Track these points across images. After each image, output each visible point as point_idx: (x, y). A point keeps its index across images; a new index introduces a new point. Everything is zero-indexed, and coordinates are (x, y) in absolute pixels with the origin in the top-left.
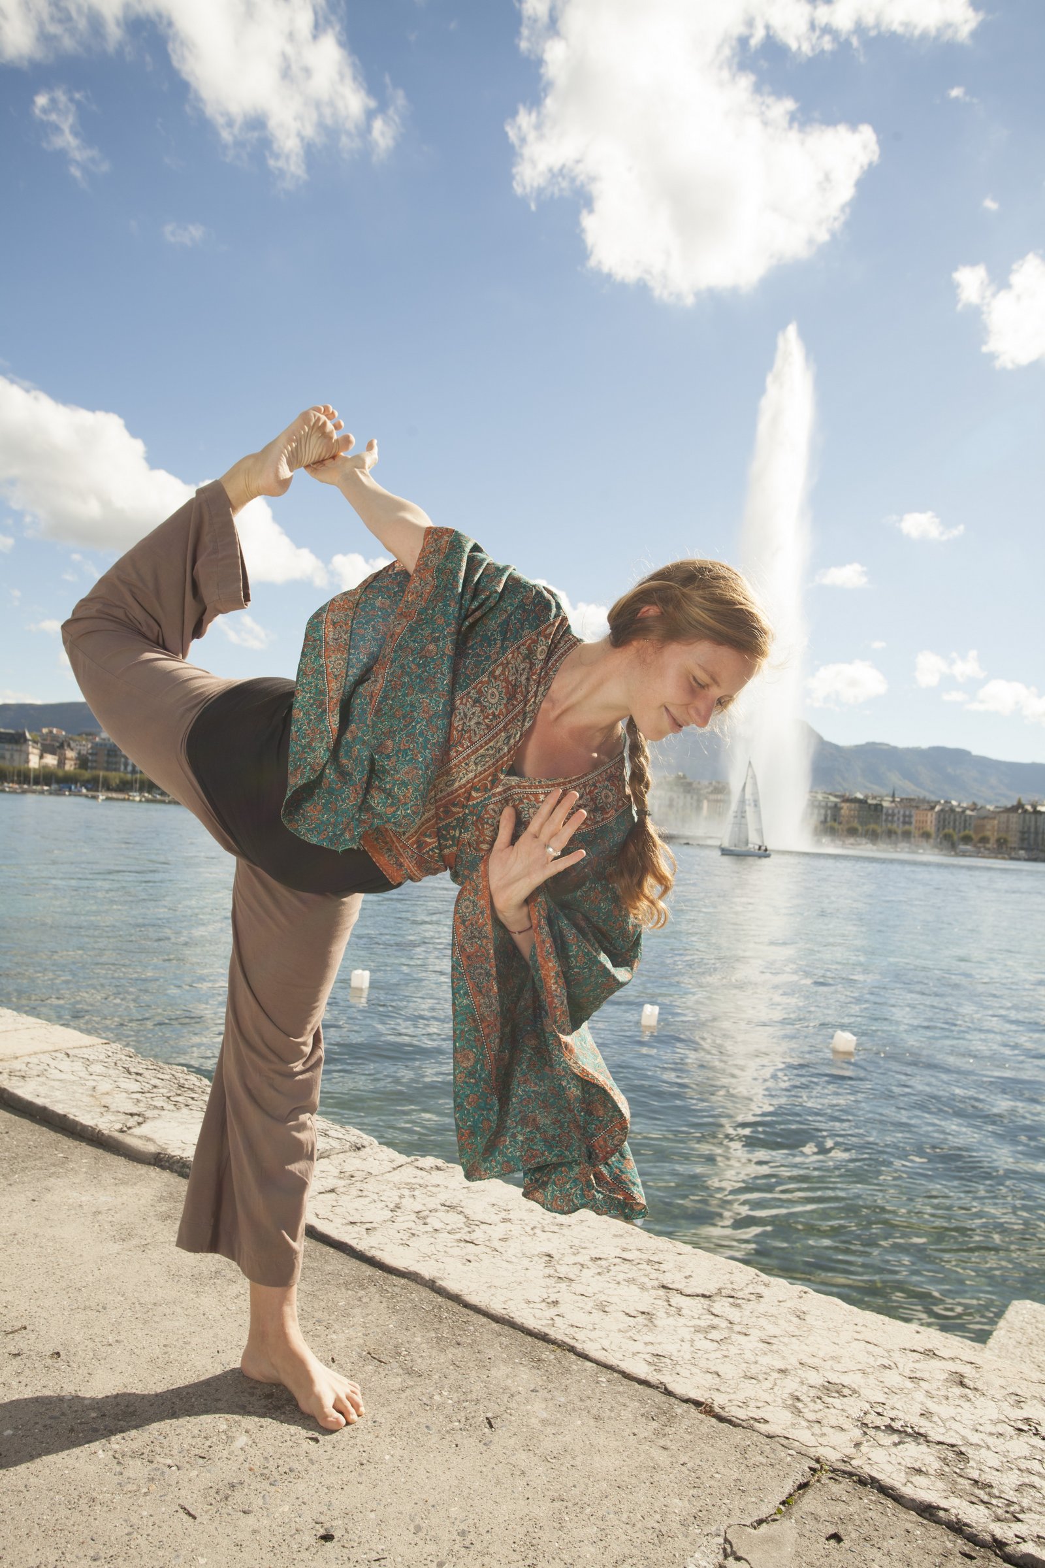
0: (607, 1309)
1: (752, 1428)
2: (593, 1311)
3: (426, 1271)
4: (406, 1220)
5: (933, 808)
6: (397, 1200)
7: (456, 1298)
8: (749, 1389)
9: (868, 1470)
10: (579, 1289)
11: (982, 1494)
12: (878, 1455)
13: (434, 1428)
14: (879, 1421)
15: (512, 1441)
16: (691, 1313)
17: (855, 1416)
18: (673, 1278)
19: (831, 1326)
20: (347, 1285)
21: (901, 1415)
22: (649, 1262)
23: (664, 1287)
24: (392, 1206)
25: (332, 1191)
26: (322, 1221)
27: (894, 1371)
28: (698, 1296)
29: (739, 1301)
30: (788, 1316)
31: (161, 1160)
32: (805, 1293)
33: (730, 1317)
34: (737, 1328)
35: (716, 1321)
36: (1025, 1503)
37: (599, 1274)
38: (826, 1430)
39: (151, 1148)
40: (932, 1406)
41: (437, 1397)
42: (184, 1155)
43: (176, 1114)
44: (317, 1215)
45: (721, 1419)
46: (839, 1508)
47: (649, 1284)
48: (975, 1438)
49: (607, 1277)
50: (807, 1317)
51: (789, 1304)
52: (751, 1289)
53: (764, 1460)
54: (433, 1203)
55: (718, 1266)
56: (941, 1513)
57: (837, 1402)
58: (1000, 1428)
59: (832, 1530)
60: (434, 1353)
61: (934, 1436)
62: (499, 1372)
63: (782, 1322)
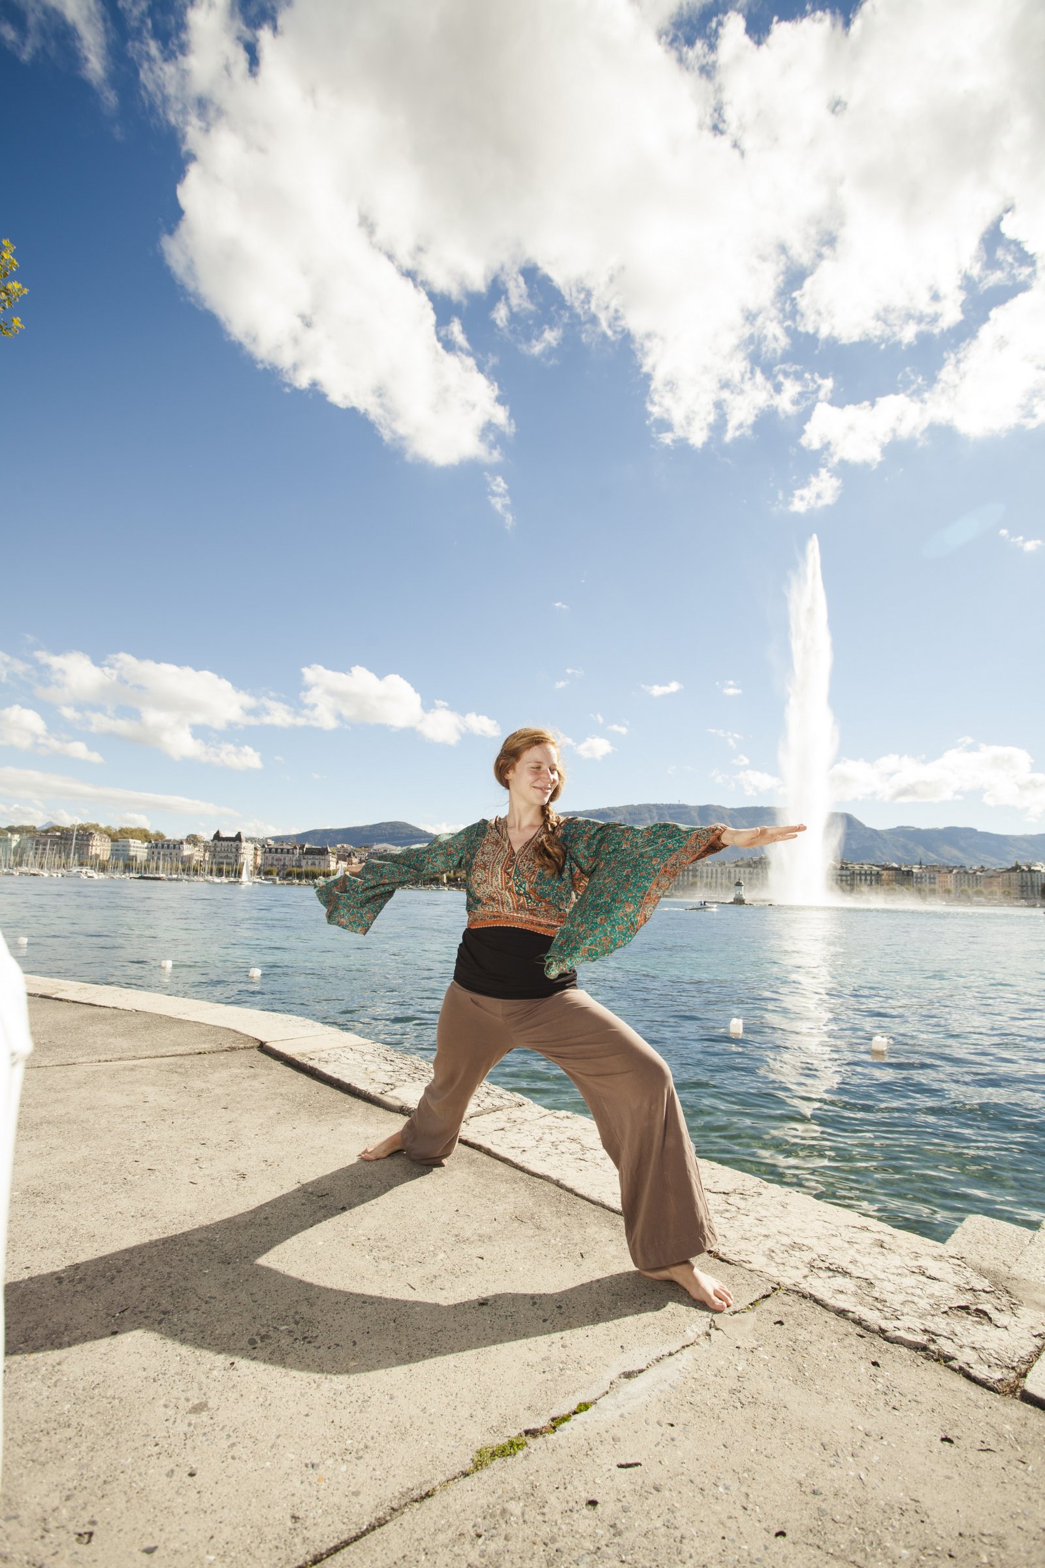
1: (741, 1266)
3: (554, 1175)
4: (545, 1147)
6: (541, 1135)
7: (570, 1191)
8: (743, 1245)
9: (809, 1290)
11: (879, 1306)
12: (817, 1283)
13: (549, 1257)
14: (822, 1265)
15: (594, 1265)
17: (807, 1261)
19: (802, 1211)
20: (506, 1181)
21: (837, 1262)
25: (503, 1129)
27: (839, 1238)
29: (746, 1197)
30: (777, 1205)
31: (397, 1108)
34: (742, 1211)
35: (729, 1207)
36: (905, 1311)
38: (786, 1268)
39: (398, 1103)
40: (858, 1257)
41: (553, 1241)
43: (410, 1083)
45: (722, 1260)
46: (786, 1309)
48: (882, 1276)
50: (789, 1206)
52: (755, 1190)
53: (744, 1282)
54: (562, 1137)
55: (737, 1177)
56: (850, 1314)
57: (797, 1254)
58: (900, 1271)
59: (778, 1319)
60: (554, 1218)
61: (855, 1273)
62: (591, 1230)
63: (771, 1209)
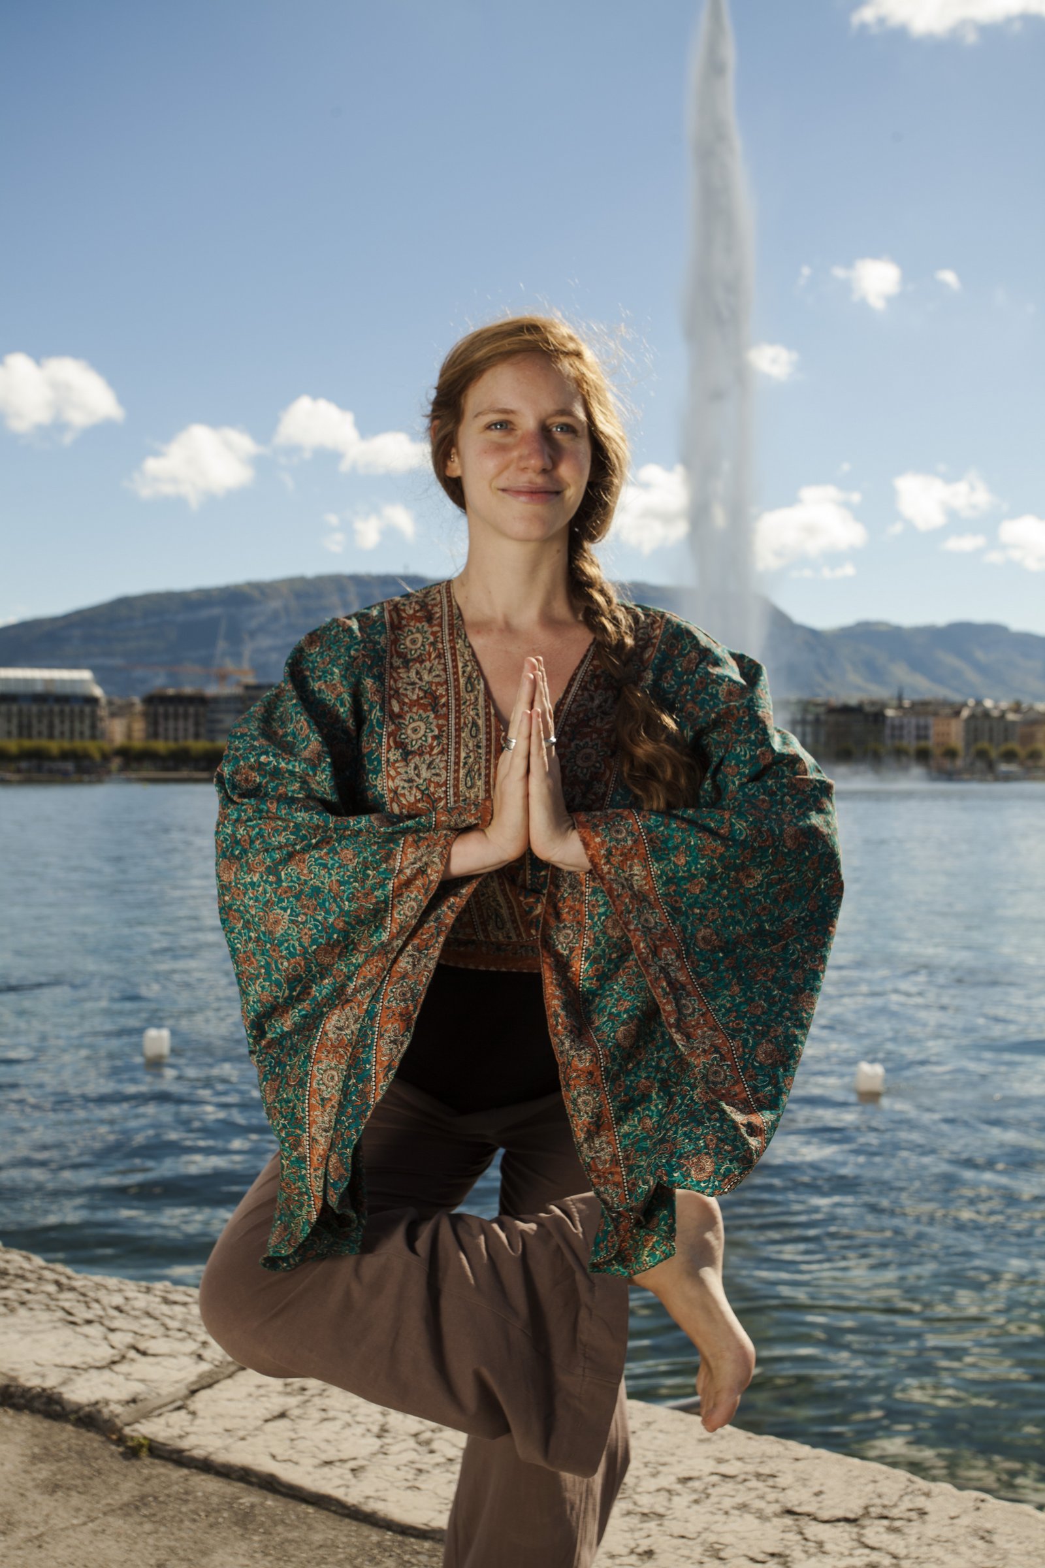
0: (722, 1554)
2: (706, 1559)
5: (957, 713)
10: (677, 1528)
16: (836, 1549)
18: (798, 1498)
19: (1030, 1548)
22: (758, 1476)
23: (790, 1512)
24: (375, 1429)
25: (282, 1415)
26: (284, 1465)
28: (839, 1520)
29: (897, 1524)
30: (970, 1539)
31: (11, 1396)
32: (983, 1501)
33: (892, 1549)
37: (696, 1502)
42: (48, 1384)
43: (11, 1320)
44: (274, 1457)
47: (770, 1509)
49: (707, 1505)
50: (995, 1538)
51: (965, 1521)
52: (906, 1503)
55: (855, 1473)
63: (963, 1549)
